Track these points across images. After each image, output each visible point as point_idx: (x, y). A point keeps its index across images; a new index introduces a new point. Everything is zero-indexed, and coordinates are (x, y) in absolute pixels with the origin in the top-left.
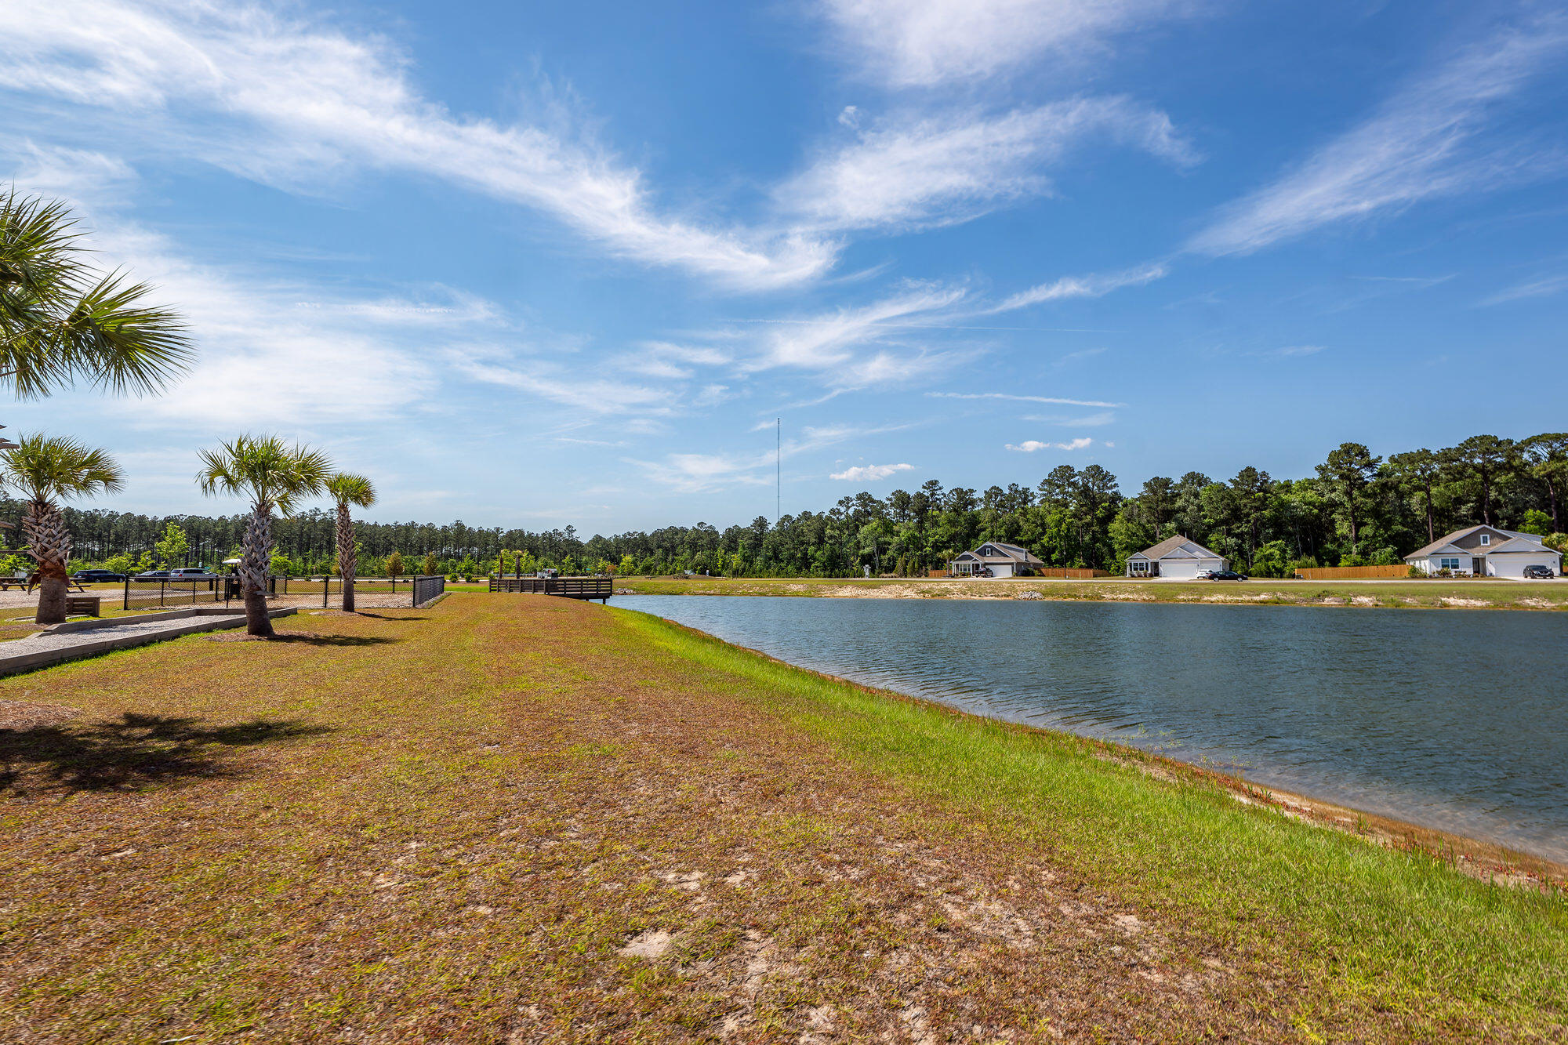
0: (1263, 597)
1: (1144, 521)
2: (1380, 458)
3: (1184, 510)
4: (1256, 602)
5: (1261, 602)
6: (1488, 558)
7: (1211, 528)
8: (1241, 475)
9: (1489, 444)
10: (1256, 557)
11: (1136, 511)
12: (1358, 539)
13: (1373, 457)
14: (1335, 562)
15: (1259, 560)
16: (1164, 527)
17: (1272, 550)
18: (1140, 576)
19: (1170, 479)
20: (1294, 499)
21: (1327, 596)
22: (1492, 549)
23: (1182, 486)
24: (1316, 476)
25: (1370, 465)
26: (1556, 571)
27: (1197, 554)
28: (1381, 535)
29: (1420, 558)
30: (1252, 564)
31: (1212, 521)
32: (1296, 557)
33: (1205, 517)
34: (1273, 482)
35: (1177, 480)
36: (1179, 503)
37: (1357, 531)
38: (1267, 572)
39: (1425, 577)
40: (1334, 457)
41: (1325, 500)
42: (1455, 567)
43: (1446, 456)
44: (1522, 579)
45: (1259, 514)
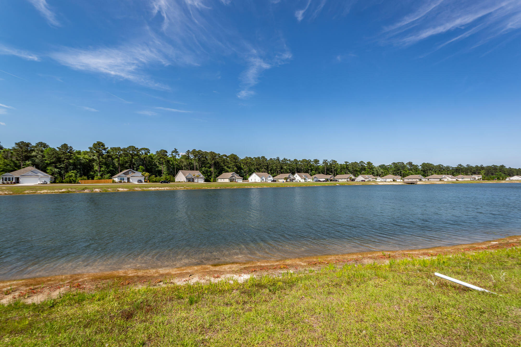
0: (63, 190)
1: (14, 159)
2: (108, 147)
3: (36, 156)
4: (60, 192)
5: (62, 192)
6: (131, 178)
7: (48, 165)
8: (62, 146)
9: (133, 148)
10: (66, 176)
11: (10, 155)
12: (100, 171)
13: (106, 147)
14: (93, 179)
15: (67, 177)
16: (25, 162)
17: (72, 174)
18: (8, 183)
19: (30, 143)
20: (81, 157)
21: (86, 189)
22: (132, 175)
23: (36, 147)
24: (89, 150)
25: (105, 149)
26: (143, 181)
27: (39, 174)
28: (106, 171)
29: (115, 178)
30: (64, 178)
31: (49, 162)
32: (81, 176)
33: (46, 160)
34: (74, 150)
35: (34, 144)
36: (34, 154)
37: (100, 169)
38: (70, 182)
39: (116, 183)
40: (94, 145)
41: (91, 158)
42: (123, 180)
43: (124, 150)
44: (137, 183)
45: (68, 161)
